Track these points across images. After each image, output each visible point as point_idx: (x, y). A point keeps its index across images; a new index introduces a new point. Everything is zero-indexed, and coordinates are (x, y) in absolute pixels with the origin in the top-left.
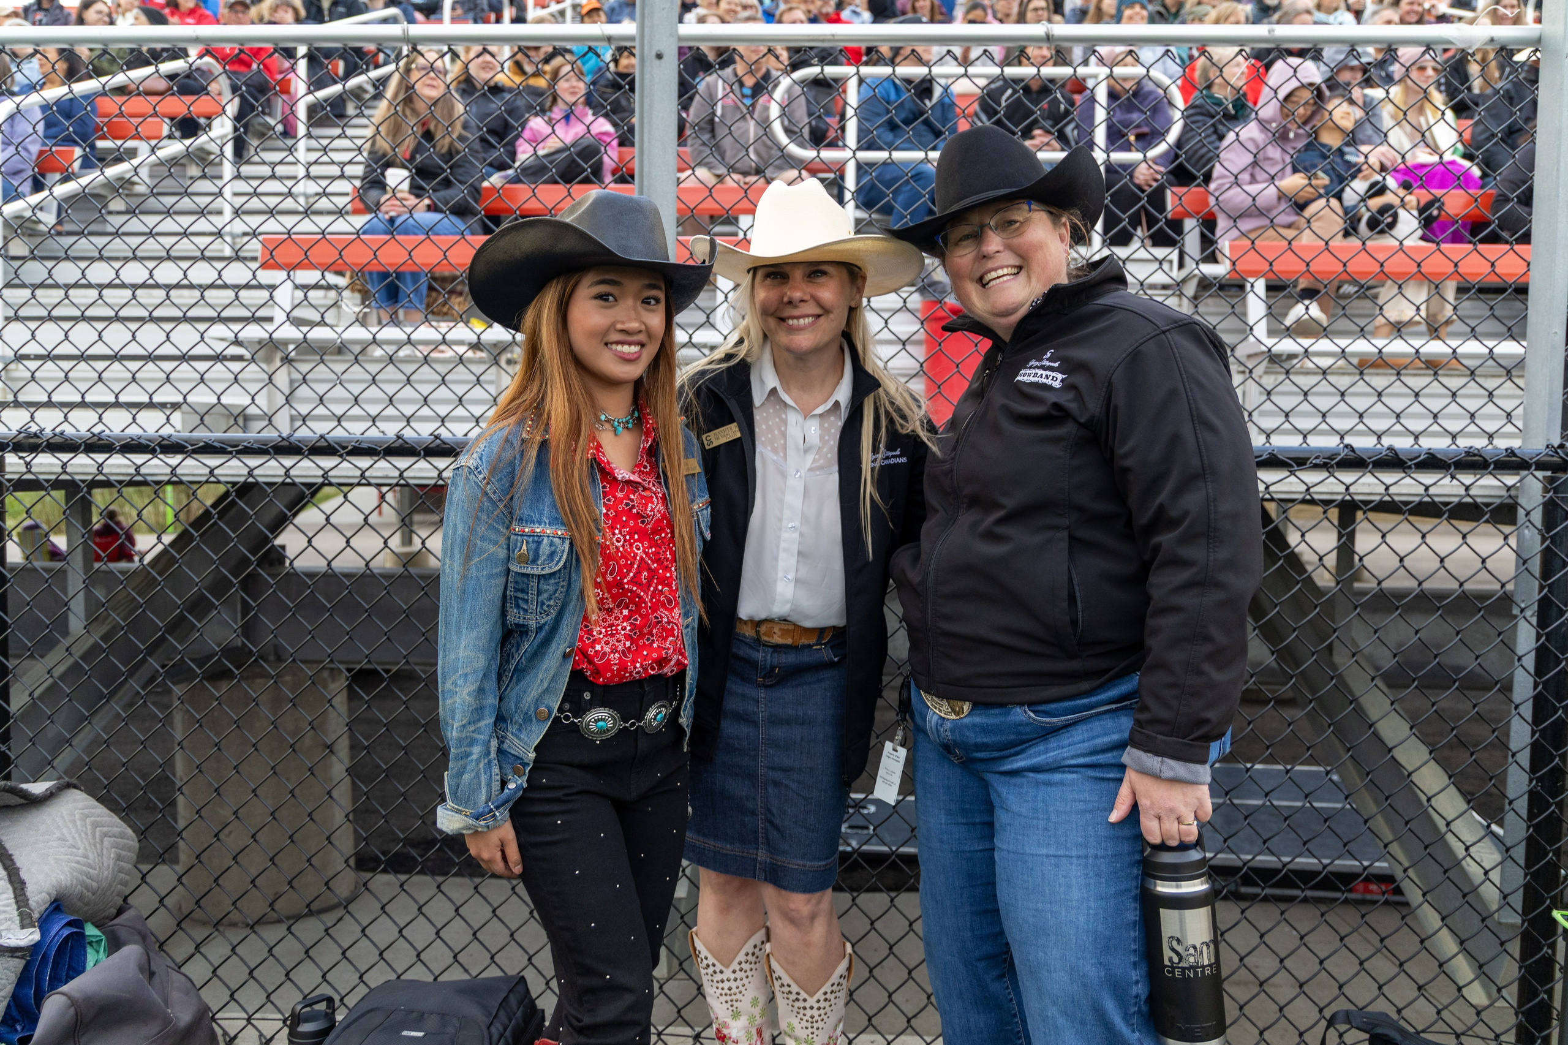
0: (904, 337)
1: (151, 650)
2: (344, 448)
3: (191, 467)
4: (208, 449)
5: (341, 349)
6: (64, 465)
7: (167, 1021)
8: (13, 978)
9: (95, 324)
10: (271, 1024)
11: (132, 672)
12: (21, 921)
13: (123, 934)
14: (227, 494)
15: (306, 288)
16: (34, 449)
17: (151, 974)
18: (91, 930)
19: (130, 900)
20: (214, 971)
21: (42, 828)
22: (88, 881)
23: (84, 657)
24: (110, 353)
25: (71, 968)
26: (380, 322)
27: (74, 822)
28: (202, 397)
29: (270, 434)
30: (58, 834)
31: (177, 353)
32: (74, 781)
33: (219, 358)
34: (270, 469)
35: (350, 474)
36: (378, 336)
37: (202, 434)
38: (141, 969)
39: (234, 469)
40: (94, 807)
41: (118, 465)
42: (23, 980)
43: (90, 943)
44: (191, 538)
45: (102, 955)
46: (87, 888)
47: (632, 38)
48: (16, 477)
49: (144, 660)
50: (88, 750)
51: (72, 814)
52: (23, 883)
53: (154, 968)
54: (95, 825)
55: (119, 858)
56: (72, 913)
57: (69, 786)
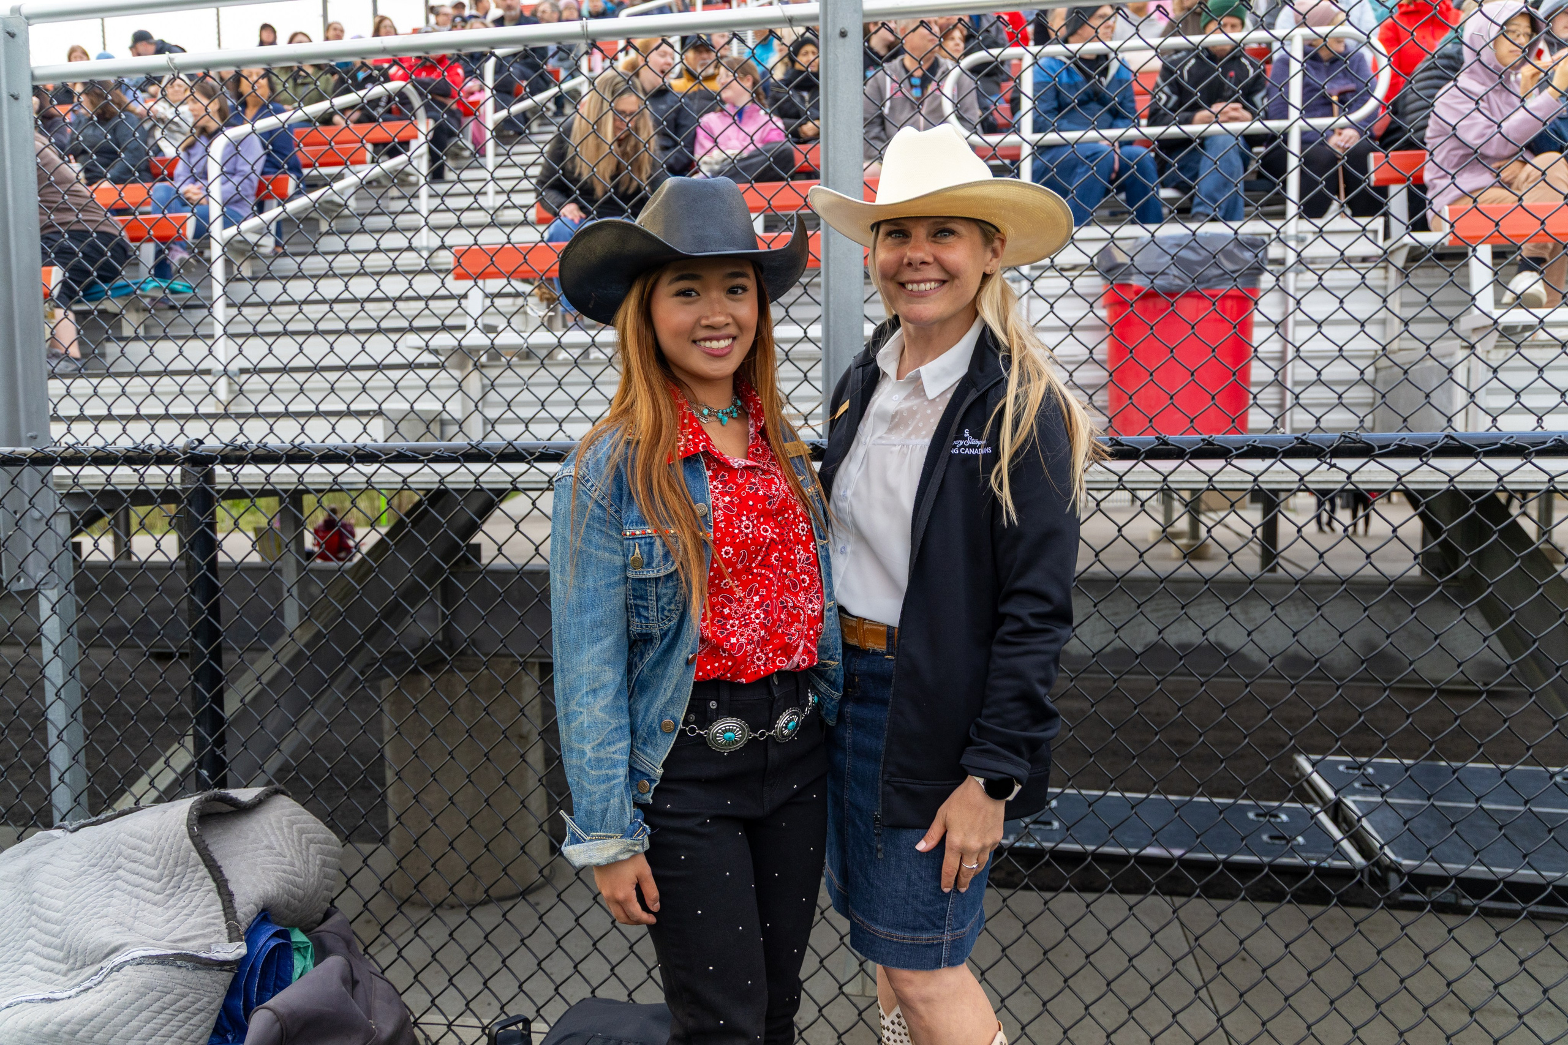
0: (1071, 324)
1: (369, 636)
2: (532, 454)
3: (386, 474)
4: (401, 457)
5: (527, 354)
6: (268, 476)
7: (370, 1034)
8: (222, 991)
9: (296, 338)
10: (470, 1030)
11: (351, 658)
12: (230, 934)
13: (329, 941)
14: (419, 503)
15: (493, 296)
16: (240, 461)
17: (355, 983)
18: (298, 937)
19: (336, 903)
20: (416, 977)
21: (252, 835)
22: (295, 889)
23: (290, 664)
24: (310, 364)
25: (278, 977)
26: (565, 325)
27: (281, 829)
28: (396, 405)
29: (460, 441)
30: (266, 842)
31: (372, 362)
32: (283, 788)
33: (411, 366)
34: (460, 476)
35: (539, 479)
36: (563, 340)
37: (397, 443)
38: (344, 981)
39: (425, 476)
40: (300, 814)
41: (317, 474)
42: (232, 991)
43: (298, 949)
44: (388, 547)
45: (309, 962)
46: (293, 896)
47: (815, 18)
48: (226, 487)
49: (362, 644)
50: (312, 733)
51: (279, 822)
52: (231, 895)
53: (357, 975)
54: (301, 832)
55: (324, 864)
56: (278, 924)
57: (277, 792)
